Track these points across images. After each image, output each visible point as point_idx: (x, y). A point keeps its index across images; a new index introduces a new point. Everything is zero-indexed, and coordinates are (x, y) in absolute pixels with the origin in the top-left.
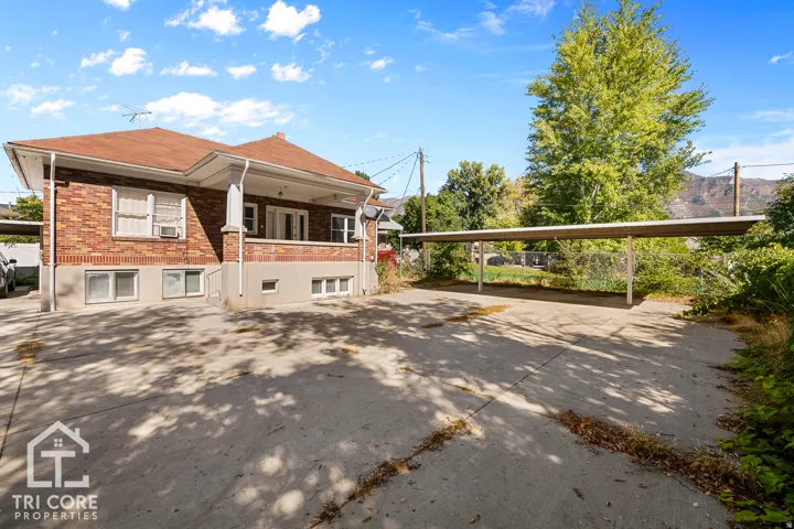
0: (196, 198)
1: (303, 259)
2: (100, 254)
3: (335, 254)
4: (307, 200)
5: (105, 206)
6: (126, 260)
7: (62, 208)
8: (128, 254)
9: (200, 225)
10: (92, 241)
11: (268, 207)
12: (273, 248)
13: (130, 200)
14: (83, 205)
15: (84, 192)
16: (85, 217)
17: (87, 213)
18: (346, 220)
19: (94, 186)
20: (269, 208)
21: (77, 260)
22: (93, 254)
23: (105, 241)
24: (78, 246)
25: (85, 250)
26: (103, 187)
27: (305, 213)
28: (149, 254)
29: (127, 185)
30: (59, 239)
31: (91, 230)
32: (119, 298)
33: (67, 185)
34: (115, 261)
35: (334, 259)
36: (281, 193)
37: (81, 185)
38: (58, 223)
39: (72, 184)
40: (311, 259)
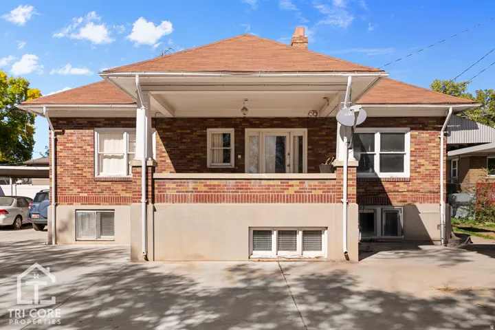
0: (165, 130)
1: (235, 200)
2: (86, 195)
3: (291, 191)
4: (303, 113)
5: (89, 149)
6: (105, 200)
7: (60, 154)
8: (106, 194)
9: (169, 161)
10: (81, 182)
11: (247, 130)
12: (191, 185)
13: (112, 140)
14: (74, 150)
15: (74, 138)
16: (76, 161)
17: (77, 157)
18: (377, 137)
19: (81, 131)
20: (249, 132)
21: (71, 200)
22: (81, 195)
23: (89, 182)
24: (71, 188)
25: (76, 190)
26: (87, 131)
27: (303, 132)
28: (124, 194)
29: (106, 125)
30: (59, 181)
31: (80, 172)
32: (103, 237)
33: (63, 133)
34: (97, 201)
35: (289, 199)
36: (245, 109)
37: (72, 131)
38: (58, 167)
39: (66, 131)
40: (248, 199)
